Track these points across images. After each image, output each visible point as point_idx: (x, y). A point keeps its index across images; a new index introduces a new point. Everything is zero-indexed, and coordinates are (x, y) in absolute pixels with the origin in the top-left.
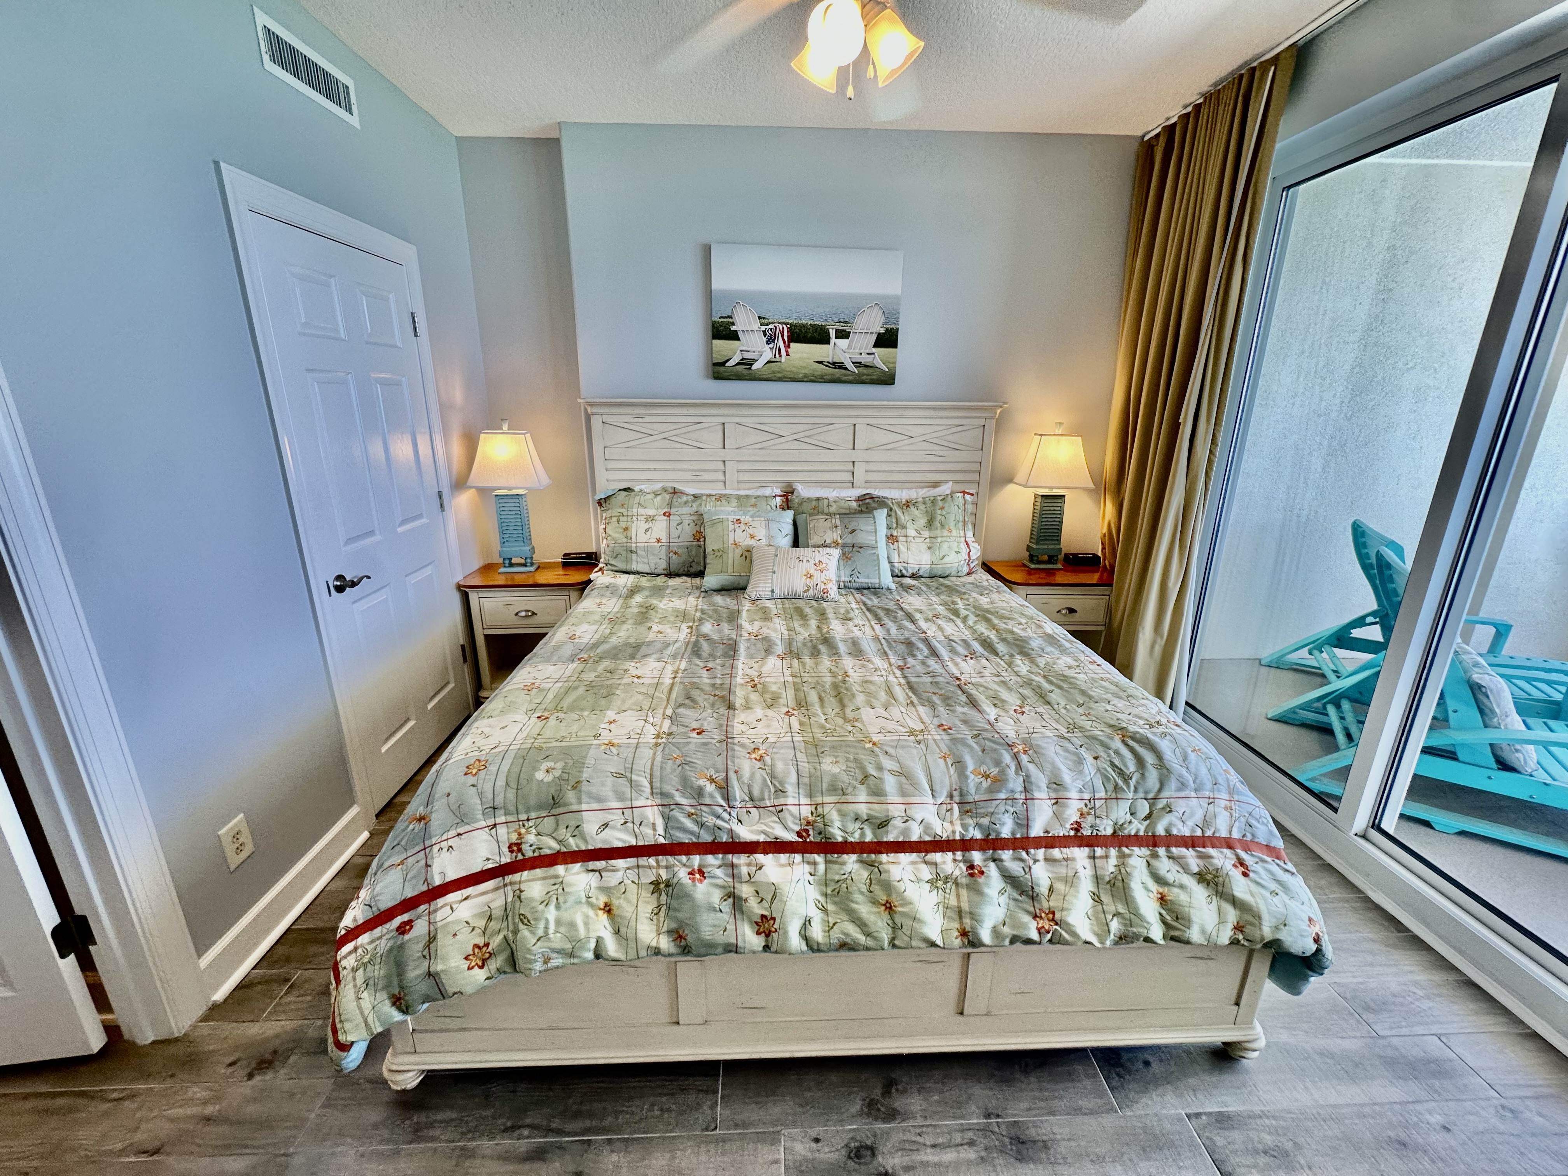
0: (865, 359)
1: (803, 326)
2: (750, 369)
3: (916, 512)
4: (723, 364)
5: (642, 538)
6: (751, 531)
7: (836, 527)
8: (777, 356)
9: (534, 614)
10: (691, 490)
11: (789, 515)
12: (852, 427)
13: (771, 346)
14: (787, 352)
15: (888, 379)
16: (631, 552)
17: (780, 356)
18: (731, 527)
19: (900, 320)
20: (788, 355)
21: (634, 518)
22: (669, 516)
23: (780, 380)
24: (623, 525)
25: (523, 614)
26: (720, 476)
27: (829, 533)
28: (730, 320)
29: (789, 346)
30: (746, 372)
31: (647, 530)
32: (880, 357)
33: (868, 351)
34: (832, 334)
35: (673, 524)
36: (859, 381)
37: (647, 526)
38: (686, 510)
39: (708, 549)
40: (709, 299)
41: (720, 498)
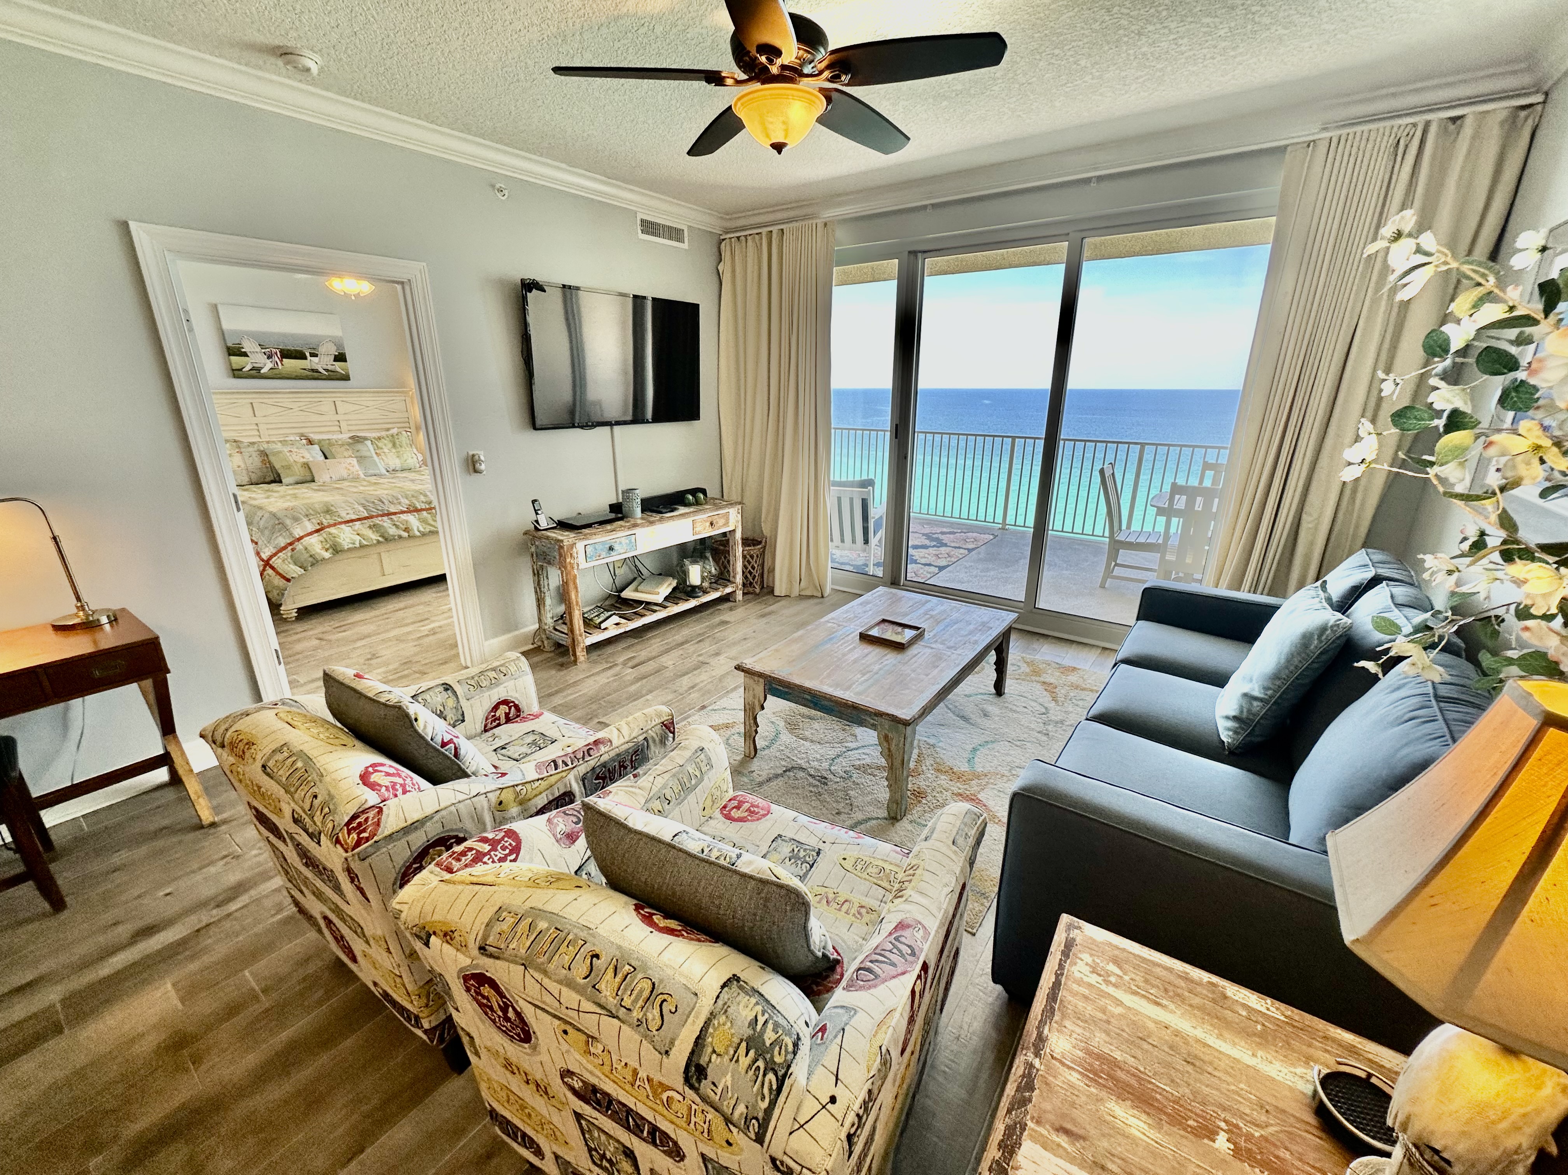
0: (330, 368)
1: (288, 350)
2: (259, 372)
3: (386, 442)
4: (241, 370)
6: (299, 455)
7: (346, 450)
10: (246, 440)
11: (316, 447)
12: (333, 403)
13: (271, 360)
14: (282, 363)
15: (346, 378)
17: (278, 366)
18: (288, 454)
19: (345, 348)
22: (240, 454)
23: (280, 378)
26: (258, 433)
28: (240, 346)
29: (282, 360)
30: (257, 374)
32: (338, 367)
33: (330, 363)
34: (308, 354)
36: (329, 379)
38: (252, 450)
39: (277, 466)
40: (222, 334)
41: (268, 442)
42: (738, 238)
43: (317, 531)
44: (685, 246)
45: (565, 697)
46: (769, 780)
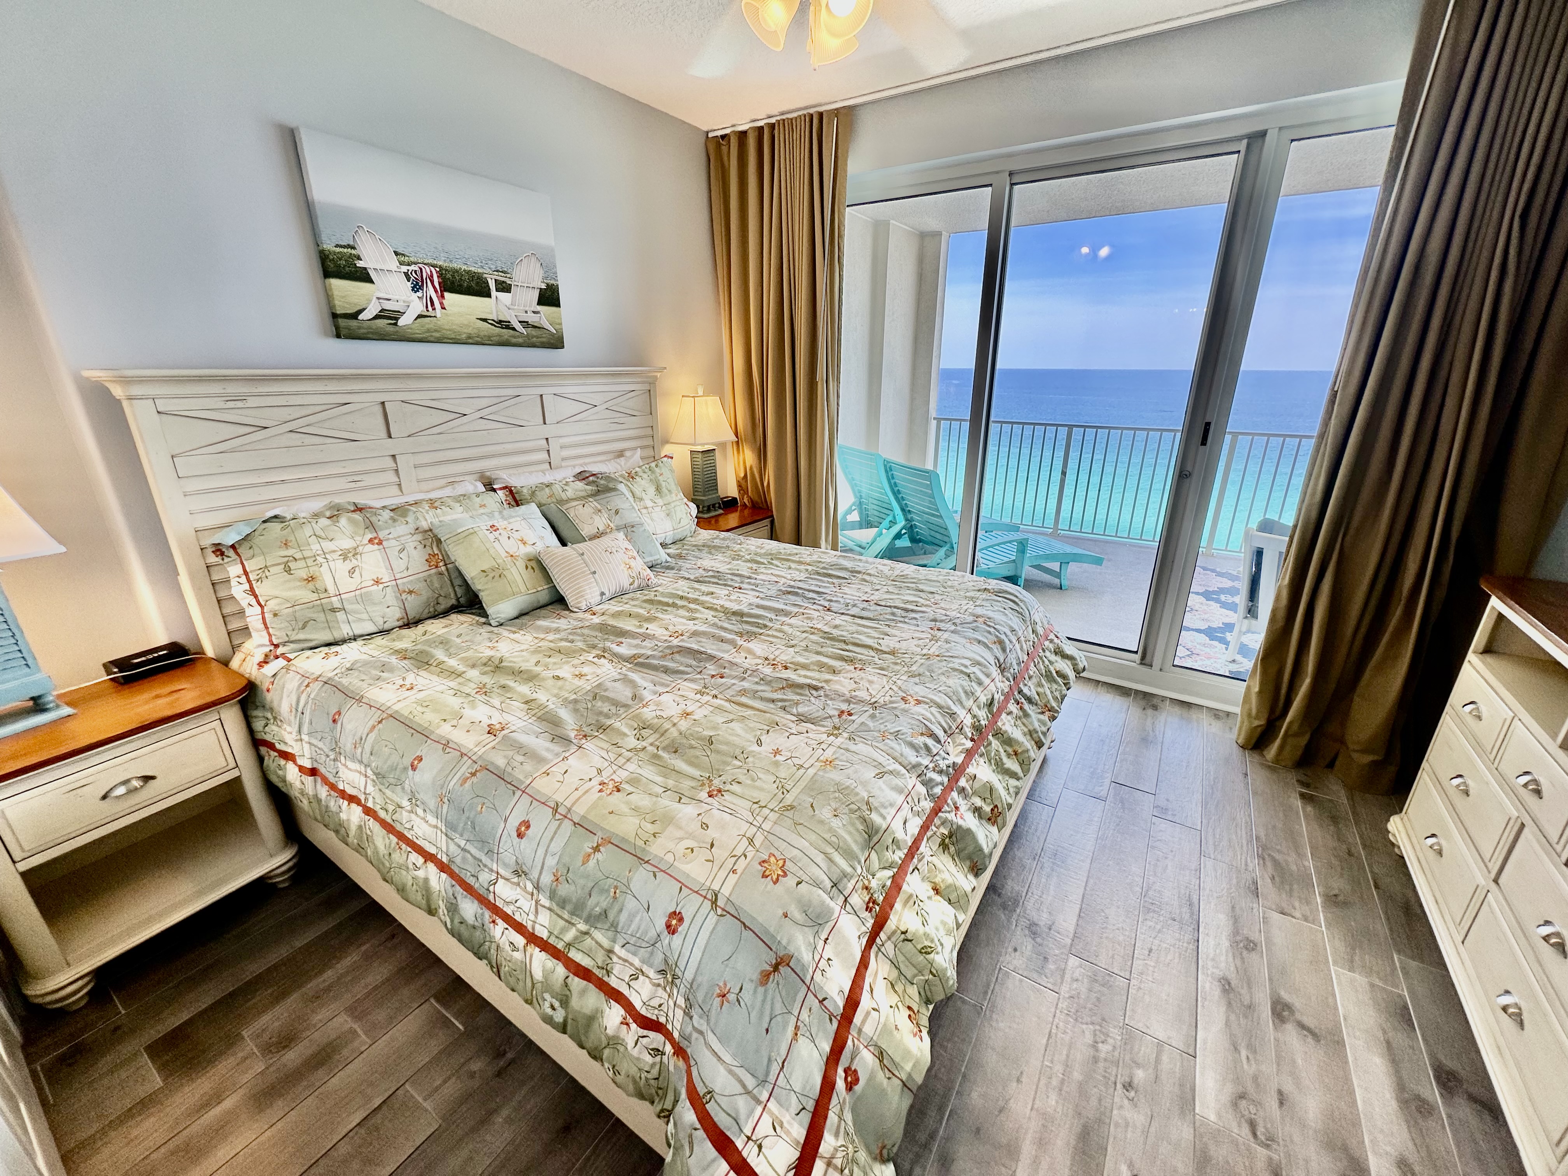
0: (532, 318)
1: (457, 271)
2: (396, 324)
3: (643, 482)
4: (355, 316)
5: (347, 584)
6: (516, 535)
7: (600, 511)
8: (430, 308)
9: (147, 779)
10: (378, 502)
11: (531, 510)
12: (539, 399)
13: (419, 294)
14: (441, 304)
15: (556, 343)
16: (333, 610)
17: (434, 309)
18: (491, 537)
19: (558, 275)
20: (443, 308)
21: (320, 559)
22: (380, 543)
23: (439, 341)
24: (304, 574)
25: (121, 790)
27: (597, 518)
28: (353, 252)
29: (443, 297)
30: (391, 329)
31: (352, 572)
32: (545, 316)
33: (533, 309)
34: (492, 285)
35: (393, 553)
36: (529, 344)
37: (348, 565)
38: (402, 529)
40: (308, 214)
41: (431, 505)
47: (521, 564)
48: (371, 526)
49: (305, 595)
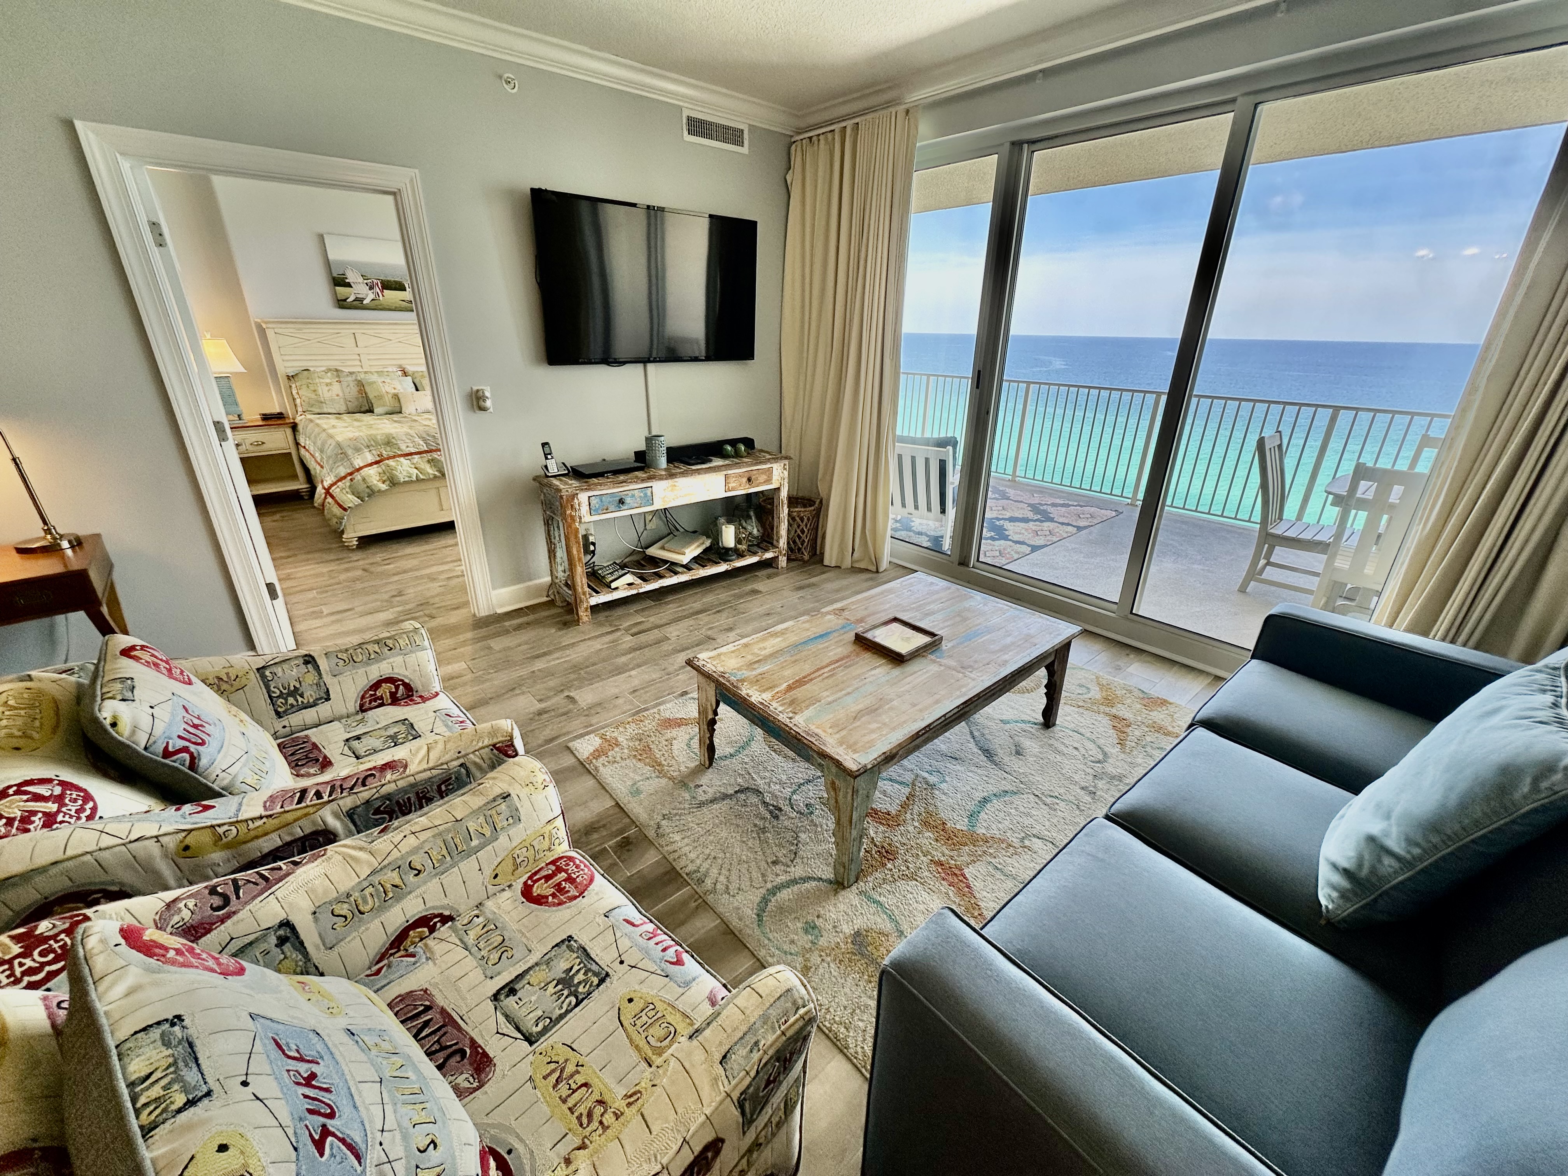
1: (388, 281)
2: (362, 303)
4: (345, 300)
5: (327, 395)
6: (392, 386)
10: (347, 370)
13: (372, 291)
16: (322, 403)
17: (379, 297)
18: (381, 385)
20: (383, 296)
21: (317, 385)
22: (339, 383)
23: (381, 310)
24: (315, 389)
25: (256, 443)
26: (358, 363)
28: (344, 276)
29: (383, 292)
30: (360, 305)
31: (328, 391)
34: (406, 286)
35: (345, 387)
37: (327, 388)
38: (350, 379)
39: (371, 396)
40: (328, 263)
41: (366, 373)
42: (810, 138)
43: (377, 463)
44: (745, 150)
45: (549, 662)
46: (713, 801)
47: (390, 396)
48: (338, 376)
49: (313, 396)
